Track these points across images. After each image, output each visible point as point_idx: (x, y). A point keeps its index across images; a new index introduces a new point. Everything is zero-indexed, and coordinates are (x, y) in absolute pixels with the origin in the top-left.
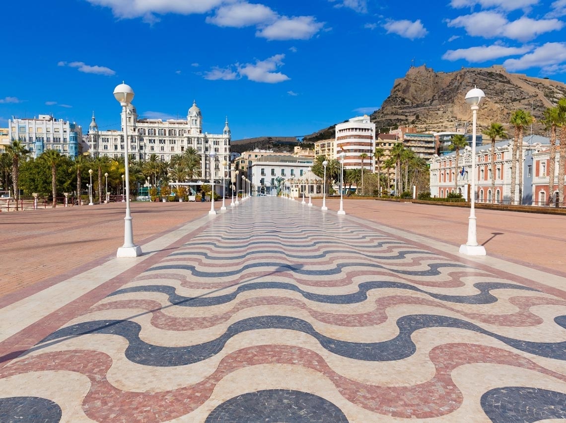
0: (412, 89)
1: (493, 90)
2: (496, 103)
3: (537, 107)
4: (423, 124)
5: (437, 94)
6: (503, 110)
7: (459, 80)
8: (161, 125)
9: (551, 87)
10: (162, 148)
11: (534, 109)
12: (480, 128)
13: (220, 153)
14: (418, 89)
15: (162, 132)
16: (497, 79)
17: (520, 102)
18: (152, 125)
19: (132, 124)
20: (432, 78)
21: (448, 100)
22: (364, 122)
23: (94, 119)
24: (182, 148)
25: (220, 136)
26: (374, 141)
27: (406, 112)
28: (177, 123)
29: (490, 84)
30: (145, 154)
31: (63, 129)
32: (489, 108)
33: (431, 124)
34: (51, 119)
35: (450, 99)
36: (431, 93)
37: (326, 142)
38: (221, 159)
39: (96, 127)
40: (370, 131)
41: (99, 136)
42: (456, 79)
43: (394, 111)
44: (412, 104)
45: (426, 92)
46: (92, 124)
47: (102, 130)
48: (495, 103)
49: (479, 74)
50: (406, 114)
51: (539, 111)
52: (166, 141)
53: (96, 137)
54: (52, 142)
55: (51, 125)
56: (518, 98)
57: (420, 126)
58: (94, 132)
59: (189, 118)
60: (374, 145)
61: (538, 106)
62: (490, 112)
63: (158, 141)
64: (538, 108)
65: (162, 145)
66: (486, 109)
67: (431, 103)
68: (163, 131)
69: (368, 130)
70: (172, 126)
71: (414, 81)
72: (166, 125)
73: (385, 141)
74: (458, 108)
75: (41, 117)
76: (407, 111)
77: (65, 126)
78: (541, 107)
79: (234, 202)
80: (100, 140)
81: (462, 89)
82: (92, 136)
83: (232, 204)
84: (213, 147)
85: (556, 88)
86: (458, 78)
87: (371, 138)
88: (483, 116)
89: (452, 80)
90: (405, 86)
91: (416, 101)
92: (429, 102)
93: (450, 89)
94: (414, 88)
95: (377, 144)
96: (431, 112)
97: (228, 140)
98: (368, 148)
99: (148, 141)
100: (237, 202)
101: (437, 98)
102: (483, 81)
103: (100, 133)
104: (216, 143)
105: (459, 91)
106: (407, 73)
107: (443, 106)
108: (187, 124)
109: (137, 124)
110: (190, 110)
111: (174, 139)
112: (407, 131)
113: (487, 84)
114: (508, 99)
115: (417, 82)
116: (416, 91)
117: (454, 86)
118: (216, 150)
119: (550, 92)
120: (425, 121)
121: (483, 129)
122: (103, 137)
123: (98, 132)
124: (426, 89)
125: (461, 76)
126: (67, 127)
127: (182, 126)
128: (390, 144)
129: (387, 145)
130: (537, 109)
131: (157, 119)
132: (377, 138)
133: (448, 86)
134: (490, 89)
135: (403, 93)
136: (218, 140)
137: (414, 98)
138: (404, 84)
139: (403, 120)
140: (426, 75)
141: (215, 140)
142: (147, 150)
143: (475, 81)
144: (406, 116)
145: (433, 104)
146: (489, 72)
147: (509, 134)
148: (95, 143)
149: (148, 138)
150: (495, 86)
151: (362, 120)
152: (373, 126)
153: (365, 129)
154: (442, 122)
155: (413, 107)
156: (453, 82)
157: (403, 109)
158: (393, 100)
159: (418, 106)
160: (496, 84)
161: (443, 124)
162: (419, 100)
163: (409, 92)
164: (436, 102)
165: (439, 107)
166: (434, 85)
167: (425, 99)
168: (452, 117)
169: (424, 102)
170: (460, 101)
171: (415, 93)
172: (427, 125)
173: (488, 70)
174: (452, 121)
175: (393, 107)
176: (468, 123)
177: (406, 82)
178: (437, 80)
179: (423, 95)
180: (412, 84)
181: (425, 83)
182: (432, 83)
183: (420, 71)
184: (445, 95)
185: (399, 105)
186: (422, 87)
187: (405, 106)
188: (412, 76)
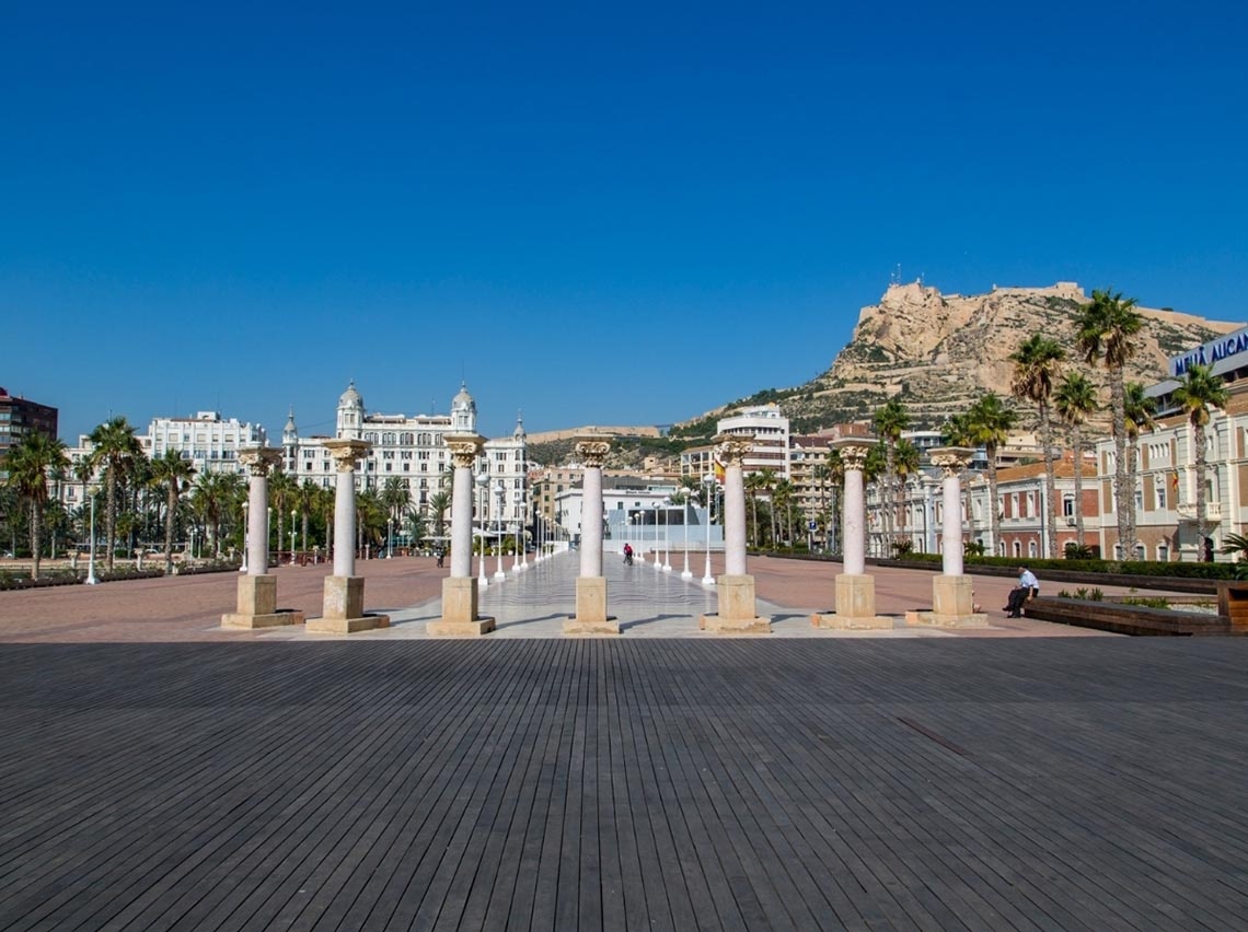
0: (895, 330)
1: (1056, 333)
3: (1143, 370)
4: (918, 402)
5: (945, 341)
7: (988, 313)
8: (403, 427)
9: (1177, 328)
10: (407, 467)
11: (1139, 373)
12: (1031, 411)
13: (508, 475)
14: (906, 330)
15: (408, 440)
16: (1066, 312)
18: (389, 426)
19: (356, 426)
20: (934, 309)
21: (967, 353)
22: (769, 415)
23: (292, 418)
24: (441, 465)
25: (508, 444)
26: (786, 450)
27: (883, 377)
28: (433, 423)
29: (1049, 324)
30: (376, 477)
31: (240, 436)
33: (935, 401)
34: (218, 418)
35: (971, 350)
36: (935, 338)
37: (701, 451)
38: (509, 484)
39: (294, 431)
40: (779, 432)
41: (298, 446)
42: (983, 311)
43: (859, 374)
44: (897, 360)
45: (923, 336)
46: (289, 427)
47: (303, 437)
49: (1027, 301)
50: (884, 381)
51: (1149, 377)
52: (413, 455)
53: (294, 448)
54: (220, 458)
55: (221, 429)
57: (910, 405)
58: (292, 441)
59: (454, 414)
60: (788, 457)
61: (1147, 366)
63: (400, 455)
64: (1147, 372)
65: (406, 461)
67: (934, 359)
68: (409, 436)
69: (776, 430)
70: (424, 427)
71: (899, 314)
72: (413, 426)
73: (808, 449)
74: (988, 370)
75: (200, 415)
76: (886, 373)
77: (243, 431)
78: (1153, 369)
79: (519, 564)
80: (301, 455)
81: (993, 332)
82: (288, 448)
83: (516, 568)
84: (495, 463)
85: (1187, 329)
86: (987, 308)
87: (782, 444)
89: (975, 312)
90: (880, 323)
91: (904, 356)
92: (930, 357)
93: (972, 332)
94: (898, 327)
95: (794, 457)
96: (932, 377)
97: (521, 451)
98: (776, 462)
99: (382, 455)
100: (525, 565)
101: (946, 349)
102: (1035, 317)
103: (300, 442)
104: (501, 456)
105: (988, 336)
106: (883, 299)
107: (957, 364)
108: (450, 423)
109: (364, 426)
110: (455, 400)
111: (427, 450)
112: (851, 432)
113: (1043, 323)
115: (904, 316)
116: (902, 334)
117: (979, 324)
118: (501, 468)
119: (1173, 337)
120: (922, 396)
122: (306, 449)
123: (297, 440)
124: (923, 331)
125: (992, 306)
126: (248, 432)
127: (441, 427)
128: (817, 456)
129: (812, 456)
130: (1145, 373)
131: (397, 414)
132: (792, 446)
133: (967, 325)
135: (877, 338)
136: (504, 451)
137: (899, 348)
138: (878, 320)
139: (874, 394)
140: (923, 303)
141: (499, 451)
142: (381, 470)
143: (1019, 316)
144: (883, 385)
145: (936, 361)
146: (1048, 296)
148: (292, 459)
149: (381, 449)
150: (1060, 327)
151: (765, 413)
152: (784, 423)
153: (770, 429)
154: (956, 399)
155: (897, 366)
156: (978, 316)
157: (878, 370)
158: (856, 351)
159: (907, 364)
160: (1061, 322)
161: (958, 403)
162: (908, 352)
163: (888, 336)
164: (942, 358)
165: (949, 367)
166: (940, 322)
167: (921, 349)
168: (977, 388)
169: (920, 356)
170: (991, 356)
171: (901, 338)
172: (926, 405)
173: (1049, 292)
174: (975, 397)
175: (857, 365)
176: (1008, 400)
177: (882, 316)
178: (945, 312)
179: (918, 343)
180: (894, 320)
181: (920, 317)
182: (935, 317)
183: (910, 294)
184: (962, 344)
185: (869, 362)
186: (915, 326)
187: (881, 364)
188: (895, 305)
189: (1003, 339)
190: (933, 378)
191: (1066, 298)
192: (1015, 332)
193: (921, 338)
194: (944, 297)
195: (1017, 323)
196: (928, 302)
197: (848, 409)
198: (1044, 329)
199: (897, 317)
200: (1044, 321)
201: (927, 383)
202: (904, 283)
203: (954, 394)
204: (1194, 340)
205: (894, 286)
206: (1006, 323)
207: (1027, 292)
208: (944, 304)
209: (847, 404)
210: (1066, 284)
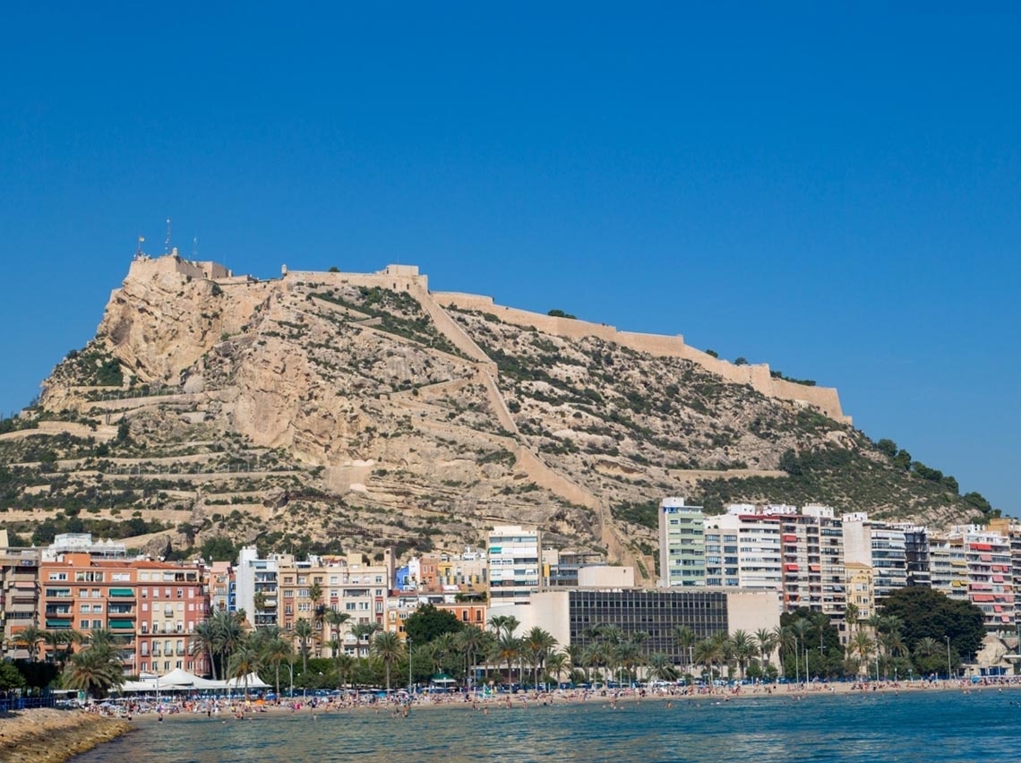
0: (136, 332)
2: (341, 393)
3: (462, 411)
4: (136, 455)
5: (204, 355)
6: (355, 417)
14: (151, 333)
17: (416, 393)
20: (196, 299)
27: (102, 412)
29: (339, 333)
32: (323, 411)
33: (159, 455)
35: (237, 371)
42: (268, 306)
43: (71, 403)
44: (133, 383)
45: (175, 342)
48: (339, 394)
49: (326, 295)
56: (415, 379)
57: (120, 462)
62: (326, 422)
66: (314, 414)
67: (182, 384)
71: (143, 305)
88: (309, 434)
89: (258, 308)
90: (116, 319)
91: (144, 376)
92: (179, 380)
93: (244, 341)
94: (141, 327)
101: (202, 367)
102: (325, 322)
107: (211, 394)
113: (333, 332)
114: (382, 381)
115: (150, 309)
116: (146, 339)
120: (144, 447)
121: (300, 478)
124: (175, 335)
133: (242, 330)
134: (337, 350)
135: (114, 344)
137: (139, 364)
139: (77, 440)
140: (179, 288)
143: (301, 319)
145: (184, 388)
146: (367, 287)
147: (370, 495)
150: (356, 339)
154: (191, 451)
155: (132, 393)
156: (260, 315)
157: (98, 399)
158: (80, 364)
159: (146, 391)
160: (358, 332)
161: (193, 459)
162: (151, 370)
163: (128, 341)
164: (194, 382)
165: (198, 397)
166: (205, 322)
167: (169, 366)
168: (227, 434)
169: (167, 378)
170: (251, 384)
171: (144, 345)
172: (145, 460)
173: (369, 280)
174: (220, 449)
175: (73, 389)
176: (265, 456)
177: (120, 307)
178: (215, 304)
179: (165, 355)
180: (137, 316)
181: (170, 313)
182: (196, 314)
183: (162, 273)
184: (227, 360)
185: (93, 384)
186: (162, 328)
187: (109, 389)
188: (138, 290)
189: (267, 356)
190: (169, 415)
191: (398, 290)
192: (286, 345)
193: (172, 348)
194: (217, 281)
195: (295, 331)
196: (186, 288)
197: (25, 465)
198: (332, 344)
199: (142, 310)
200: (333, 329)
201: (157, 424)
202: (155, 253)
203: (193, 444)
204: (576, 363)
205: (141, 258)
206: (279, 329)
207: (335, 280)
208: (217, 291)
209: (28, 459)
210: (401, 268)
